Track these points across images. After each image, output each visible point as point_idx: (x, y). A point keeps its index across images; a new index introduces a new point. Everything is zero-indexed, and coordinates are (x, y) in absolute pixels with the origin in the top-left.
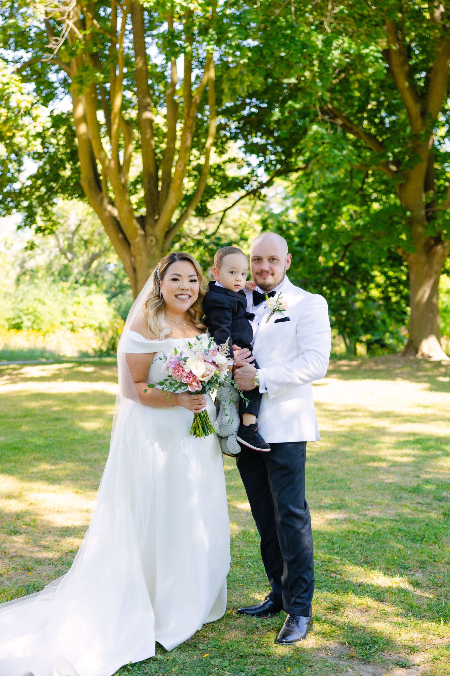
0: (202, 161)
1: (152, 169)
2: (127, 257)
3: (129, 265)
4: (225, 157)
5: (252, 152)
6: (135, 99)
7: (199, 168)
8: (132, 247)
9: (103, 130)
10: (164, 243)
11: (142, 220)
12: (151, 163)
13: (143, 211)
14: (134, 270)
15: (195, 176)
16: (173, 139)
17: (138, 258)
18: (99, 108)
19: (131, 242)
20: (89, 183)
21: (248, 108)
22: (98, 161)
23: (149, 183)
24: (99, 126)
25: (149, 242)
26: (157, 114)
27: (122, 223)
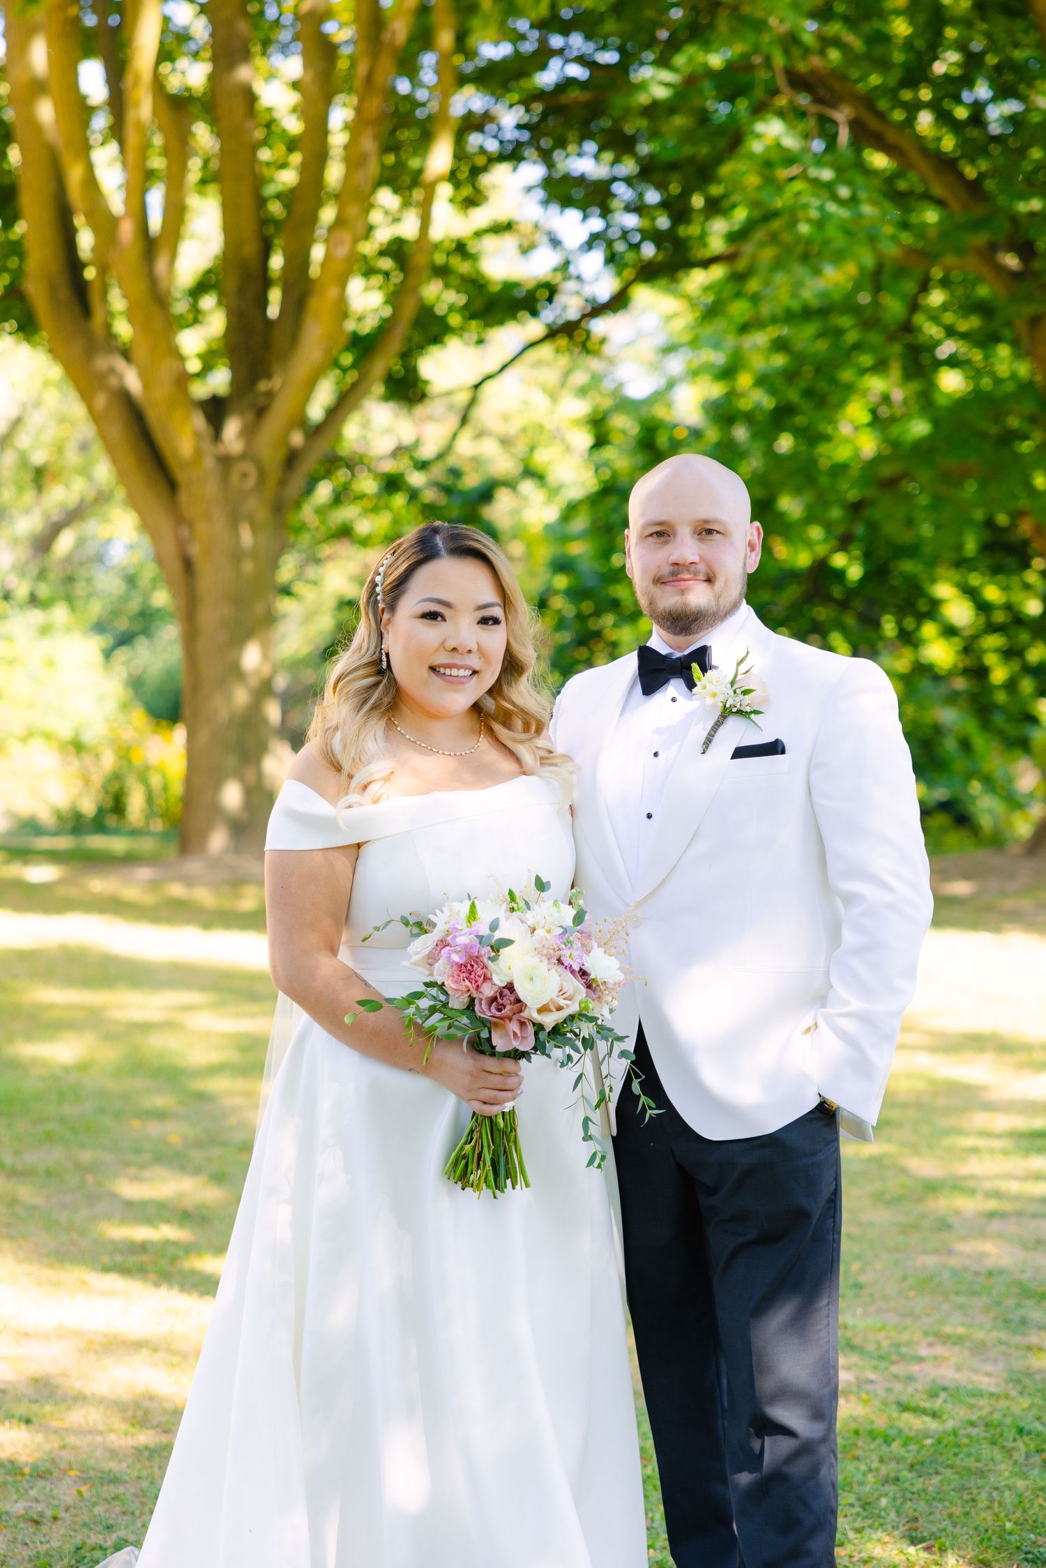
0: (409, 228)
1: (251, 249)
2: (164, 523)
3: (170, 547)
4: (481, 217)
5: (566, 202)
6: (200, 29)
7: (397, 250)
8: (183, 496)
9: (100, 122)
10: (283, 483)
11: (215, 409)
12: (248, 229)
13: (220, 380)
14: (188, 565)
15: (387, 275)
16: (317, 157)
17: (202, 528)
18: (88, 53)
19: (181, 476)
20: (53, 290)
21: (555, 64)
22: (79, 221)
23: (241, 292)
24: (85, 111)
25: (235, 477)
26: (271, 76)
27: (154, 417)
